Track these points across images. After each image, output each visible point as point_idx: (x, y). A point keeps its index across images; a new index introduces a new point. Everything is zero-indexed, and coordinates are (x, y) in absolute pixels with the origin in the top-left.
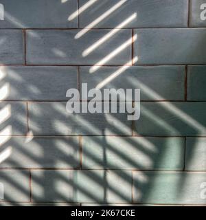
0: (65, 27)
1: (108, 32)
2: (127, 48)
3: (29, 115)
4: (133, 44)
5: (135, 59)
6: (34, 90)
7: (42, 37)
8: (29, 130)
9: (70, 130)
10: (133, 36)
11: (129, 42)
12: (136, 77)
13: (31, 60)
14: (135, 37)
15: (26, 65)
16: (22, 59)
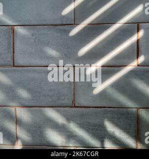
0: (59, 22)
1: (108, 28)
2: (132, 46)
3: (18, 122)
4: (138, 41)
5: (141, 59)
6: (24, 94)
7: (33, 35)
8: (17, 138)
9: (64, 140)
10: (138, 31)
11: (134, 39)
12: (142, 79)
13: (20, 60)
14: (141, 33)
15: (14, 66)
16: (10, 59)
